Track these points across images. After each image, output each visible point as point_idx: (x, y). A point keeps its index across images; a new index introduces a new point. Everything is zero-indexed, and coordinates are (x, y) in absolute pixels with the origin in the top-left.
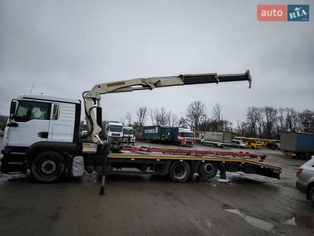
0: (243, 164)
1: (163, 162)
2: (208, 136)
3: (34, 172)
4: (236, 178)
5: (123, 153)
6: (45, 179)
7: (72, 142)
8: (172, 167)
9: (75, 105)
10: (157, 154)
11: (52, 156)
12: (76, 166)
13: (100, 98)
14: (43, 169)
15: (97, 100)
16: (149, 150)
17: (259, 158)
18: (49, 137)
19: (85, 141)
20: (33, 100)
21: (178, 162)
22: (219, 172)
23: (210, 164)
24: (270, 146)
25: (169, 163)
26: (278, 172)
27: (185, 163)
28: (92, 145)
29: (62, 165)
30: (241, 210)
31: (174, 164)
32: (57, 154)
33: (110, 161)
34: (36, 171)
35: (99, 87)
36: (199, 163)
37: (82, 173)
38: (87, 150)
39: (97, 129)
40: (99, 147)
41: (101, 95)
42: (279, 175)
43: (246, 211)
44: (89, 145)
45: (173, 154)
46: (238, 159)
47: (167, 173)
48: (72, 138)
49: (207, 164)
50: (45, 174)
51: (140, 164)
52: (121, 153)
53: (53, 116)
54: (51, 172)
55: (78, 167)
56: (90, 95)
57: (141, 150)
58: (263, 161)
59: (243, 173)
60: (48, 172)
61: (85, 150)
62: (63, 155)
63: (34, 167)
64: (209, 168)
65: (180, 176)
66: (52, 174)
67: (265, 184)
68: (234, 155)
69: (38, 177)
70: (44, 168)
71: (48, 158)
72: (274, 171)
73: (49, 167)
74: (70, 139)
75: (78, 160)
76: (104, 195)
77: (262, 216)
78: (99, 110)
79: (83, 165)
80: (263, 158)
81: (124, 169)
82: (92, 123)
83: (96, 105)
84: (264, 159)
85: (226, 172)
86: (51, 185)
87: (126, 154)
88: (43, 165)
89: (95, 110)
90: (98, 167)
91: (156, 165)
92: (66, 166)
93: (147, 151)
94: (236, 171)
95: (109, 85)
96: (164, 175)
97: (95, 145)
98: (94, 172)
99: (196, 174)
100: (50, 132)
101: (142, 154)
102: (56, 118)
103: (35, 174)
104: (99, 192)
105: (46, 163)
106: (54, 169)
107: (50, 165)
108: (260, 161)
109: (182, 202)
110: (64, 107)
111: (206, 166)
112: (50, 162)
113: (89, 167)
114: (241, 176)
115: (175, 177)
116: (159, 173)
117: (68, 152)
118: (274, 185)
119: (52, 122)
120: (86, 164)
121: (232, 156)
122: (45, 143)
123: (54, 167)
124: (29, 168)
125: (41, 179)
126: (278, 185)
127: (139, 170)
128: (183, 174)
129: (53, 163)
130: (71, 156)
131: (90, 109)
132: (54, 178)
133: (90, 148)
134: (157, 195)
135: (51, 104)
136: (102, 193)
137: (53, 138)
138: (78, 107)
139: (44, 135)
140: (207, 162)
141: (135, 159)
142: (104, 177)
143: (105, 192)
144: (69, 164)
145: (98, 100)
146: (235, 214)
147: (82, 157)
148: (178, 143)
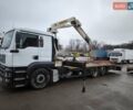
7: (51, 61)
18: (39, 58)
53: (40, 44)
71: (41, 73)
102: (42, 46)
106: (44, 80)
129: (43, 76)
135: (38, 36)
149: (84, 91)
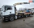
123: (13, 18)
135: (11, 7)
149: (24, 21)
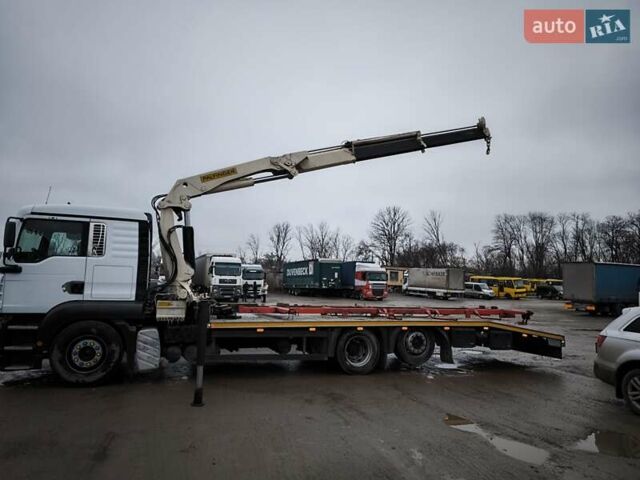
0: (485, 331)
1: (324, 334)
2: (417, 276)
3: (58, 365)
4: (474, 359)
5: (240, 317)
6: (81, 377)
7: (133, 299)
8: (341, 343)
9: (137, 224)
10: (311, 316)
11: (94, 330)
12: (144, 349)
13: (190, 206)
14: (75, 357)
15: (184, 210)
16: (293, 311)
17: (519, 318)
18: (87, 291)
19: (160, 298)
20: (51, 217)
21: (353, 332)
22: (437, 349)
23: (419, 334)
24: (545, 293)
25: (335, 335)
26: (557, 344)
27: (367, 333)
28: (175, 304)
29: (116, 348)
30: (483, 425)
31: (345, 337)
32: (103, 325)
33: (215, 335)
34: (61, 361)
35: (185, 184)
36: (396, 332)
37: (157, 363)
38: (164, 316)
39: (185, 271)
40: (190, 307)
41: (191, 201)
42: (560, 349)
43: (494, 426)
44: (169, 304)
45: (343, 317)
46: (475, 321)
47: (331, 355)
48: (134, 293)
49: (414, 334)
50: (80, 369)
51: (276, 339)
52: (235, 318)
53: (94, 248)
54: (93, 364)
55: (148, 352)
56: (169, 202)
57: (277, 311)
58: (526, 324)
59: (488, 349)
60: (87, 364)
61: (161, 314)
62: (116, 327)
63: (56, 354)
64: (417, 342)
65: (360, 361)
66: (95, 367)
67: (534, 369)
68: (468, 313)
69: (65, 375)
70: (77, 356)
71: (86, 334)
72: (551, 343)
73: (87, 353)
74: (128, 293)
75: (148, 335)
76: (203, 405)
77: (526, 434)
78: (189, 233)
79: (158, 346)
80: (527, 316)
81: (243, 351)
82: (174, 259)
83: (182, 223)
84: (528, 318)
85: (453, 349)
86: (94, 389)
87: (247, 319)
88: (76, 349)
89: (179, 232)
90: (190, 348)
91: (308, 338)
92: (124, 349)
93: (289, 312)
94: (473, 346)
95: (206, 178)
96: (326, 359)
97: (182, 305)
98: (182, 360)
99: (391, 356)
100: (87, 281)
101: (280, 318)
102: (100, 252)
103: (60, 369)
104: (192, 400)
105: (81, 344)
106: (98, 357)
107: (90, 348)
108: (520, 323)
109: (363, 414)
110: (116, 228)
111: (410, 338)
112: (90, 342)
113: (170, 349)
114: (484, 356)
115: (349, 362)
116: (316, 357)
117: (128, 321)
118: (550, 370)
119: (93, 260)
120: (165, 345)
121: (463, 316)
122: (79, 304)
123: (99, 352)
124: (46, 357)
125: (73, 379)
126: (558, 371)
127: (274, 353)
128: (365, 355)
129: (95, 344)
130: (134, 329)
131: (170, 232)
132: (100, 375)
133: (172, 312)
134: (310, 401)
135: (88, 224)
136: (198, 401)
137: (93, 292)
138: (145, 228)
139: (76, 287)
140: (412, 329)
141: (265, 329)
142: (200, 370)
143: (204, 399)
144: (130, 345)
145: (186, 211)
146: (470, 433)
147: (155, 330)
148: (356, 294)
